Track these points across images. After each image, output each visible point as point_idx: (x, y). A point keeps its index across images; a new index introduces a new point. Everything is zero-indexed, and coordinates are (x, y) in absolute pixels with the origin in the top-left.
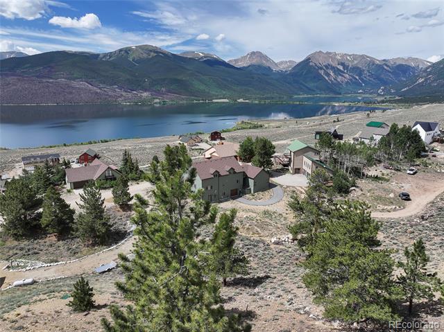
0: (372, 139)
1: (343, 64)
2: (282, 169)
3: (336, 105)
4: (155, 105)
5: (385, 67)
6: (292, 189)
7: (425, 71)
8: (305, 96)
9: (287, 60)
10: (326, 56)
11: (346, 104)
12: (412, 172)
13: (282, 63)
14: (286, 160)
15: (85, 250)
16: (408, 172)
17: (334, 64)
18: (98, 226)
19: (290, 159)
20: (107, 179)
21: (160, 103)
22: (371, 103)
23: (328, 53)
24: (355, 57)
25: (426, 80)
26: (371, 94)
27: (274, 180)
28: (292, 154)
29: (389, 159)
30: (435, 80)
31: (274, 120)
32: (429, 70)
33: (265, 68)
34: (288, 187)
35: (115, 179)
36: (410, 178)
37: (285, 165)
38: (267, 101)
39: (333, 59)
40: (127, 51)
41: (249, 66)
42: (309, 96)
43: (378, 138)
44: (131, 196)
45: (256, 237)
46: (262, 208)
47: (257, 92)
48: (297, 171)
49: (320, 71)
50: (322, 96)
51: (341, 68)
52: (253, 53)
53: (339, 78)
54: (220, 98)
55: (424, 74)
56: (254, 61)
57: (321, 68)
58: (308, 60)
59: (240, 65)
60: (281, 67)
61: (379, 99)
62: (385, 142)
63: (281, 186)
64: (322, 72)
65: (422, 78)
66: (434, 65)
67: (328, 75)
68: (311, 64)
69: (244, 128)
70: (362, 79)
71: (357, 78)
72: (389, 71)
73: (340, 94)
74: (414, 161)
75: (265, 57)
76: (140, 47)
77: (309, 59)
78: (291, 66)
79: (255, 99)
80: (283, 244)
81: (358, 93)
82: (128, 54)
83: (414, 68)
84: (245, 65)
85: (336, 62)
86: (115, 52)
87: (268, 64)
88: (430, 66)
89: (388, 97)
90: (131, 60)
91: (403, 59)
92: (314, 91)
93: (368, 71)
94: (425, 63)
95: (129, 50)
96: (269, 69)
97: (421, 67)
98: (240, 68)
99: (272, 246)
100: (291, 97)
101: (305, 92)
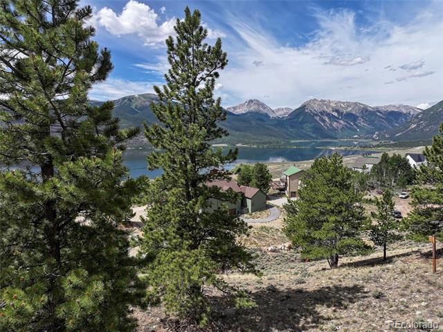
0: (364, 168)
1: (337, 111)
2: (278, 194)
3: (333, 149)
5: (378, 114)
7: (417, 117)
8: (302, 141)
9: (284, 107)
10: (321, 103)
11: (343, 148)
12: (404, 196)
13: (279, 110)
14: (282, 184)
16: (401, 196)
17: (329, 110)
19: (286, 183)
22: (366, 147)
23: (322, 101)
24: (349, 105)
25: (418, 126)
26: (366, 138)
27: (271, 202)
29: (382, 186)
30: (427, 126)
31: (272, 163)
32: (420, 117)
33: (262, 114)
36: (402, 201)
37: (281, 190)
38: (265, 146)
39: (328, 106)
40: (130, 99)
41: (247, 113)
42: (306, 141)
43: (370, 166)
45: (254, 247)
46: (259, 225)
47: (256, 137)
48: (293, 194)
49: (315, 117)
50: (318, 141)
51: (336, 114)
52: (251, 101)
53: (335, 124)
54: (219, 143)
55: (416, 120)
56: (252, 108)
57: (317, 115)
58: (303, 107)
59: (239, 111)
60: (278, 114)
61: (375, 143)
62: (377, 170)
63: (278, 207)
64: (318, 118)
65: (414, 123)
66: (424, 112)
67: (324, 121)
68: (307, 111)
70: (357, 126)
71: (352, 123)
72: (381, 118)
73: (336, 139)
74: (406, 188)
75: (263, 105)
76: (143, 96)
77: (305, 106)
78: (287, 113)
79: (254, 144)
80: (279, 252)
81: (353, 138)
82: (131, 101)
83: (405, 114)
84: (243, 112)
85: (331, 109)
86: (119, 100)
87: (265, 111)
88: (421, 113)
89: (383, 142)
90: (133, 107)
91: (395, 106)
92: (311, 136)
93: (362, 117)
94: (416, 110)
95: (133, 99)
96: (266, 115)
97: (412, 113)
98: (238, 115)
99: (269, 253)
100: (288, 142)
101: (302, 137)
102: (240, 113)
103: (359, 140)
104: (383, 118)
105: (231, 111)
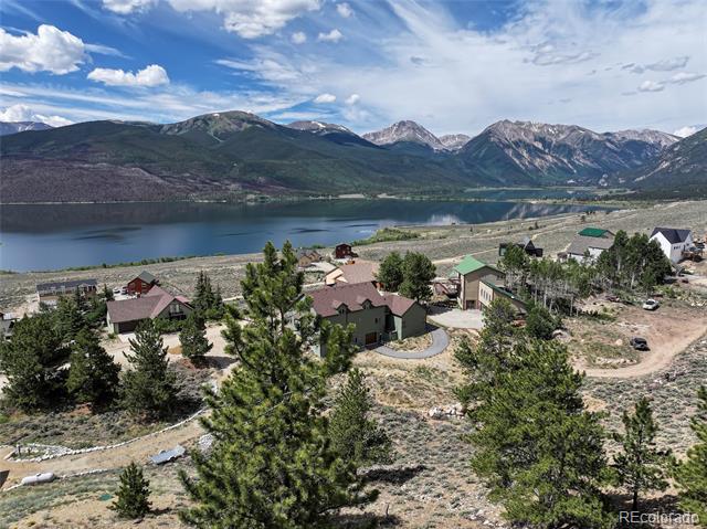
0: (587, 255)
1: (542, 140)
2: (446, 302)
3: (534, 202)
4: (248, 203)
5: (608, 145)
6: (461, 333)
7: (671, 150)
8: (484, 188)
9: (455, 134)
10: (516, 127)
11: (549, 201)
12: (650, 307)
13: (447, 138)
14: (452, 287)
15: (135, 428)
16: (645, 306)
17: (529, 139)
18: (156, 390)
19: (459, 286)
20: (171, 318)
21: (256, 200)
22: (587, 199)
23: (518, 123)
24: (560, 128)
25: (673, 165)
26: (588, 185)
27: (435, 319)
28: (462, 277)
29: (615, 286)
30: (687, 165)
31: (435, 227)
32: (676, 149)
34: (455, 329)
35: (184, 317)
36: (648, 316)
37: (451, 296)
38: (425, 198)
39: (527, 132)
40: (207, 119)
41: (396, 143)
42: (491, 189)
44: (209, 344)
45: (405, 408)
46: (415, 363)
47: (409, 183)
48: (470, 304)
49: (506, 151)
51: (540, 146)
52: (402, 124)
53: (538, 162)
54: (351, 193)
55: (669, 155)
56: (404, 135)
57: (509, 147)
58: (487, 134)
59: (382, 141)
60: (446, 145)
61: (601, 193)
62: (608, 260)
63: (446, 328)
64: (510, 152)
65: (666, 161)
66: (683, 142)
67: (520, 156)
68: (492, 139)
69: (389, 240)
70: (573, 164)
71: (565, 161)
72: (613, 151)
73: (539, 186)
74: (654, 290)
75: (421, 130)
76: (226, 114)
77: (490, 132)
78: (461, 143)
79: (406, 194)
80: (447, 419)
81: (566, 185)
82: (207, 124)
83: (652, 146)
84: (390, 142)
85: (531, 137)
86: (188, 121)
87: (425, 140)
88: (678, 143)
89: (614, 190)
90: (212, 134)
91: (635, 132)
92: (498, 181)
93: (582, 150)
94: (671, 138)
95: (210, 119)
96: (427, 147)
97: (663, 144)
98: (381, 147)
99: (431, 422)
100: (461, 191)
101: (484, 183)
102: (385, 142)
103: (576, 188)
104: (616, 152)
105: (370, 139)
